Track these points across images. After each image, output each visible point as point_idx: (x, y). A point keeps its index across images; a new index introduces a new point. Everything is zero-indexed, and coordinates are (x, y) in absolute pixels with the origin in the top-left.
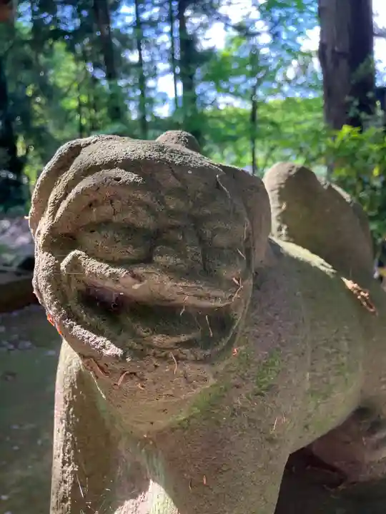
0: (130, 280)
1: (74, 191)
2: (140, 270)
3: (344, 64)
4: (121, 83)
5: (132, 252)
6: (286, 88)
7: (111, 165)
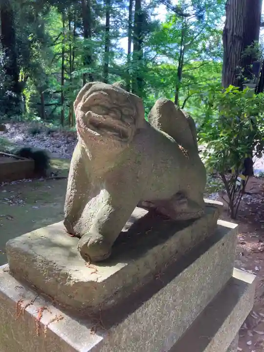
0: (103, 118)
1: (90, 96)
2: (106, 116)
3: (238, 44)
4: (94, 39)
5: (104, 112)
6: (203, 54)
7: (100, 90)
